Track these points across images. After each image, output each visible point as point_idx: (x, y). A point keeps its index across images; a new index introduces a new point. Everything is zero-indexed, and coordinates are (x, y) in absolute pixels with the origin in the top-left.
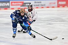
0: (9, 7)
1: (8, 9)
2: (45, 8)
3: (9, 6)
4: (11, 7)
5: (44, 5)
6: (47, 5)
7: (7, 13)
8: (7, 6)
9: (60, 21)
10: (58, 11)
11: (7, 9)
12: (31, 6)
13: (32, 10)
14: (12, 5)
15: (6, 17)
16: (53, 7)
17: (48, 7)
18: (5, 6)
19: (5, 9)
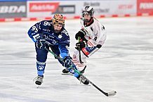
0: (24, 15)
1: (23, 19)
2: (109, 17)
3: (26, 13)
4: (30, 15)
5: (107, 10)
6: (112, 11)
7: (19, 29)
8: (21, 12)
9: (142, 49)
10: (138, 24)
11: (19, 20)
12: (90, 13)
13: (93, 22)
14: (31, 11)
15: (18, 38)
16: (127, 16)
17: (115, 16)
18: (16, 13)
19: (16, 20)
